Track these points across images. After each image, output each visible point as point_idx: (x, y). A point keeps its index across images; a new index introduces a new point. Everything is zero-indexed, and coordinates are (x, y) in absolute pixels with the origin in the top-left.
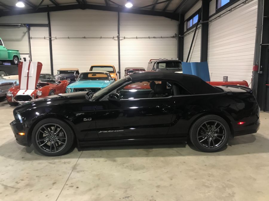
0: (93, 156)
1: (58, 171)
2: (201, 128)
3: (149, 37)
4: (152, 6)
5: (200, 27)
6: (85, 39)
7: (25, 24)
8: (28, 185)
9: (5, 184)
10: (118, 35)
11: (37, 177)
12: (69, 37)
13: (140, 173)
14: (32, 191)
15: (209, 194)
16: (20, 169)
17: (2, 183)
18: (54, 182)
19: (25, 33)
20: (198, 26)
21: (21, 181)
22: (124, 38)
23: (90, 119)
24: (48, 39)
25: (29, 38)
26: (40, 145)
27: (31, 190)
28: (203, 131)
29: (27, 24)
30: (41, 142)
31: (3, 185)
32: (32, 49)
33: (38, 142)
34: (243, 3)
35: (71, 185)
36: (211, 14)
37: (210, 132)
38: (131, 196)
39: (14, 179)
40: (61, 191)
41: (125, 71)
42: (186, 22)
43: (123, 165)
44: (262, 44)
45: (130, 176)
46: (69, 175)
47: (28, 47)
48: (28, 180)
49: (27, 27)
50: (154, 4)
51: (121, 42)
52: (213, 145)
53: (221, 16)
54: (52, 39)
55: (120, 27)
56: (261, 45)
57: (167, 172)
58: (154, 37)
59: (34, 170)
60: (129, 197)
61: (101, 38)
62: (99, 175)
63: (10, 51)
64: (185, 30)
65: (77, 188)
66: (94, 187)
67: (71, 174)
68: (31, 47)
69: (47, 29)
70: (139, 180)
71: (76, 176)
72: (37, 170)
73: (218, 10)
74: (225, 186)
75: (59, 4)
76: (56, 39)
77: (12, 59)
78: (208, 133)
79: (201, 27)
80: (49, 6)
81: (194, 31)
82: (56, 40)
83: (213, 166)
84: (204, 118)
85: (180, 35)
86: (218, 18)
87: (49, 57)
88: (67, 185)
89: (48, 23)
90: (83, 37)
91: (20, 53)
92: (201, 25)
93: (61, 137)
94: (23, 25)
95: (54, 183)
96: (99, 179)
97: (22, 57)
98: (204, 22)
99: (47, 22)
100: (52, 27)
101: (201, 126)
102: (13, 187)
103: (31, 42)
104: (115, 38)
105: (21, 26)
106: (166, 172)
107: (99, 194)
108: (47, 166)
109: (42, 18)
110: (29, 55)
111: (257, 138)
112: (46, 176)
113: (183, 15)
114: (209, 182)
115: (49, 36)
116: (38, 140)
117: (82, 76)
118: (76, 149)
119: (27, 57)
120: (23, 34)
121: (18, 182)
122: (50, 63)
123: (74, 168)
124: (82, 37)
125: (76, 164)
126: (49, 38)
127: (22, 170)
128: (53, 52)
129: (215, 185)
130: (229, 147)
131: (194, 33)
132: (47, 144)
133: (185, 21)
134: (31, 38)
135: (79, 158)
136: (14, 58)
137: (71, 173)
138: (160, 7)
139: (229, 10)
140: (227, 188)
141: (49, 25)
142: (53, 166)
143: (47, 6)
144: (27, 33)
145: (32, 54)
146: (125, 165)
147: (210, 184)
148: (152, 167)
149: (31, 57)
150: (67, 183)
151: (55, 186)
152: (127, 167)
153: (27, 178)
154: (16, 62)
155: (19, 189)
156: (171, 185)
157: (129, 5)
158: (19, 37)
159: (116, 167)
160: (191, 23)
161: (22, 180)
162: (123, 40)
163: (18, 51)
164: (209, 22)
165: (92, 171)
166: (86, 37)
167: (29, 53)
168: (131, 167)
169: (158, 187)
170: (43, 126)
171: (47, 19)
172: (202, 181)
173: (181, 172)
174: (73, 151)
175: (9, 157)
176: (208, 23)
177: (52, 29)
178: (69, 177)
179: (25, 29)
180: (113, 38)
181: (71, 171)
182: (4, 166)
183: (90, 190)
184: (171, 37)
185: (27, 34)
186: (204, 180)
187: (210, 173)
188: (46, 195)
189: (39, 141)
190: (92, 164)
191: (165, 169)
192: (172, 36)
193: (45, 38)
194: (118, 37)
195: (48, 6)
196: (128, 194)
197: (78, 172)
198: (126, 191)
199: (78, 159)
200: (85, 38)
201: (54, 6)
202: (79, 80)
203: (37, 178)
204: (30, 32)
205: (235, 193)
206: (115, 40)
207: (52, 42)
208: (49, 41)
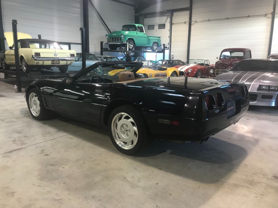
10: (273, 11)
25: (171, 24)
29: (170, 10)
49: (170, 13)
51: (276, 20)
54: (192, 23)
61: (248, 16)
69: (188, 13)
76: (196, 23)
77: (151, 46)
89: (189, 7)
94: (167, 12)
99: (188, 5)
100: (193, 10)
104: (267, 16)
115: (189, 20)
126: (189, 22)
128: (191, 37)
134: (173, 24)
136: (153, 44)
141: (190, 9)
145: (172, 41)
163: (160, 38)
171: (189, 2)
177: (193, 12)
193: (185, 23)
194: (273, 14)
200: (228, 19)
206: (268, 18)
207: (192, 26)
208: (188, 25)
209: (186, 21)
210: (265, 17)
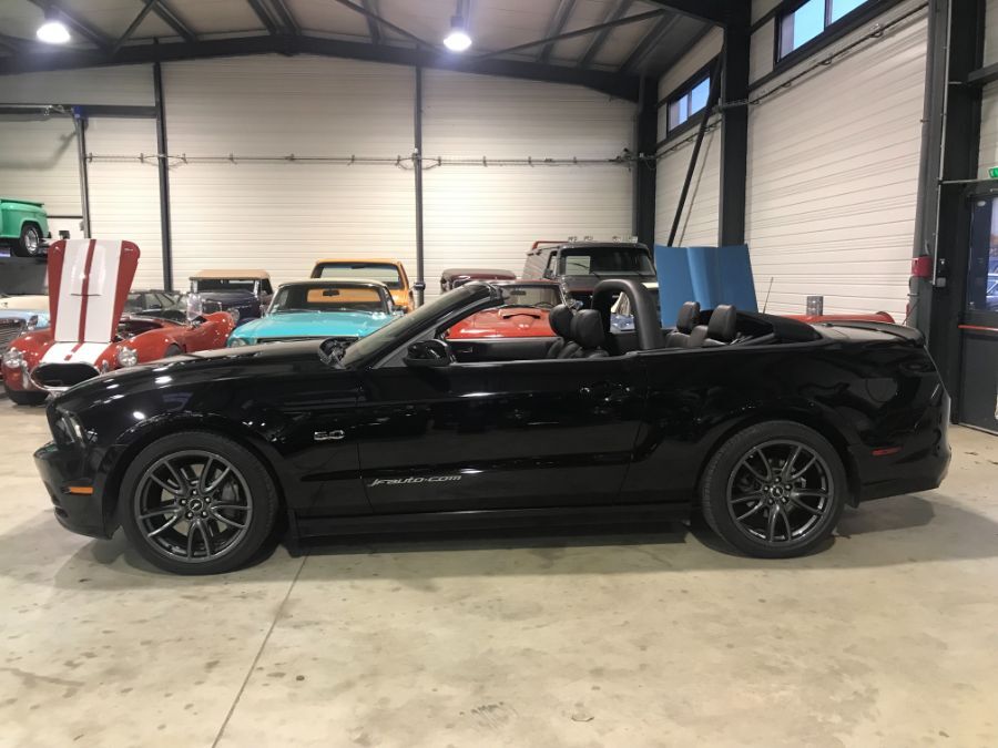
0: (349, 574)
1: (221, 623)
2: (743, 470)
3: (530, 161)
4: (544, 45)
5: (717, 122)
6: (292, 166)
7: (67, 107)
8: (111, 672)
9: (23, 669)
10: (416, 150)
11: (143, 643)
12: (235, 155)
13: (525, 629)
14: (131, 693)
15: (783, 693)
16: (75, 618)
17: (13, 665)
18: (212, 661)
19: (66, 141)
20: (711, 121)
21: (84, 659)
22: (440, 161)
23: (338, 435)
24: (157, 162)
25: (85, 159)
26: (149, 531)
27: (126, 687)
28: (751, 478)
29: (75, 106)
30: (152, 519)
31: (16, 672)
32: (91, 199)
33: (144, 521)
34: (872, 35)
35: (276, 670)
36: (756, 75)
37: (776, 483)
38: (501, 703)
39: (59, 652)
40: (242, 691)
41: (443, 281)
42: (665, 106)
43: (462, 601)
44: (944, 179)
45: (491, 637)
46: (264, 638)
47: (78, 192)
48: (112, 656)
49: (77, 116)
50: (550, 39)
51: (425, 175)
52: (785, 533)
53: (794, 83)
54: (170, 161)
55: (424, 121)
56: (940, 182)
57: (626, 622)
58: (547, 161)
59: (133, 623)
60: (495, 706)
61: (353, 159)
62: (376, 634)
63: (12, 206)
64: (662, 136)
65: (301, 678)
66: (362, 677)
67: (272, 635)
68: (91, 192)
69: (151, 124)
70: (527, 652)
71: (290, 641)
72: (142, 621)
73: (783, 64)
74: (837, 667)
75: (197, 34)
76: (186, 162)
77: (16, 235)
78: (769, 488)
79: (720, 124)
80: (162, 41)
81: (695, 138)
82: (184, 166)
83: (790, 604)
84: (754, 430)
85: (642, 155)
86: (784, 89)
87: (159, 230)
88: (261, 669)
89: (154, 105)
90: (287, 158)
91: (49, 213)
92: (720, 116)
93: (229, 503)
94: (63, 111)
95: (211, 666)
96: (378, 649)
97: (55, 228)
98: (733, 104)
99: (151, 101)
100: (168, 118)
101: (743, 461)
102: (56, 681)
103: (90, 173)
104: (403, 163)
105: (54, 113)
106: (622, 623)
107: (384, 701)
108: (177, 606)
109: (132, 86)
110: (80, 220)
111: (936, 511)
112: (180, 640)
113: (653, 82)
114: (779, 656)
115: (159, 152)
116: (142, 513)
117: (285, 295)
118: (281, 551)
119: (73, 227)
120: (59, 144)
121: (76, 662)
122: (161, 254)
123: (281, 614)
124: (280, 156)
125: (287, 598)
126: (159, 158)
127: (85, 622)
128: (173, 211)
129: (800, 664)
130: (840, 541)
131: (693, 146)
132: (175, 527)
133: (662, 103)
134: (91, 158)
135: (296, 579)
136: (24, 232)
137: (271, 631)
138: (571, 48)
139: (823, 63)
140: (845, 675)
141: (158, 112)
142: (202, 606)
143: (151, 42)
144: (75, 138)
145: (92, 218)
146: (470, 602)
147: (785, 663)
148: (570, 606)
149: (87, 227)
150: (259, 665)
151: (215, 674)
152: (478, 607)
153: (108, 647)
154: (32, 246)
155: (81, 684)
156: (643, 667)
157: (458, 42)
158: (46, 155)
159: (435, 609)
160: (682, 111)
161: (90, 655)
162: (433, 170)
163: (39, 205)
164: (750, 107)
165: (347, 623)
166: (297, 155)
167: (79, 212)
168: (491, 607)
169: (598, 672)
170: (164, 460)
171: (152, 88)
172: (755, 653)
173: (675, 623)
174: (273, 556)
175: (32, 577)
176: (747, 109)
177: (169, 127)
178: (265, 642)
179: (68, 125)
180: (399, 160)
181: (270, 624)
182: (14, 608)
183: (349, 685)
184: (611, 161)
185: (75, 143)
186: (760, 650)
187: (781, 625)
188: (184, 704)
189: (145, 516)
190: (345, 600)
191: (616, 613)
192: (615, 158)
193: (142, 159)
194: (418, 159)
195: (156, 39)
196: (488, 698)
197: (296, 627)
198: (482, 687)
199: (290, 583)
200: (292, 159)
201: (180, 40)
202: (274, 311)
203: (145, 647)
204: (88, 135)
205: (876, 691)
206: (405, 168)
207: (171, 174)
208: (157, 169)
209: (145, 154)
210: (396, 164)
